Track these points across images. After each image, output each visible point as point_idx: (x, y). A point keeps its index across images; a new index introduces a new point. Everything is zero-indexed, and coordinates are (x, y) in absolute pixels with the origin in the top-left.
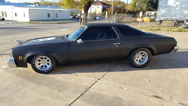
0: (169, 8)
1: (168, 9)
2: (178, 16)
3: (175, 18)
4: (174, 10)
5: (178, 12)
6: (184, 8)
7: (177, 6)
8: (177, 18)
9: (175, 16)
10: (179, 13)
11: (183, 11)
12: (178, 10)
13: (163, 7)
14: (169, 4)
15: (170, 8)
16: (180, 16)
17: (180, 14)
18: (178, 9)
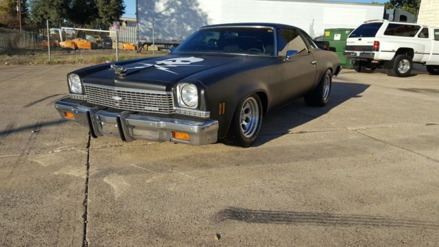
0: (157, 17)
1: (156, 20)
2: (176, 34)
3: (171, 38)
4: (167, 24)
5: (175, 28)
6: (185, 21)
7: (173, 15)
8: (176, 38)
9: (172, 35)
10: (178, 30)
11: (183, 26)
12: (175, 24)
13: (145, 15)
14: (157, 11)
15: (160, 18)
16: (180, 36)
17: (180, 32)
18: (174, 22)
